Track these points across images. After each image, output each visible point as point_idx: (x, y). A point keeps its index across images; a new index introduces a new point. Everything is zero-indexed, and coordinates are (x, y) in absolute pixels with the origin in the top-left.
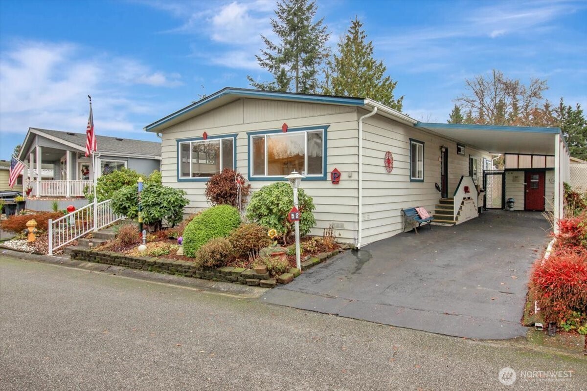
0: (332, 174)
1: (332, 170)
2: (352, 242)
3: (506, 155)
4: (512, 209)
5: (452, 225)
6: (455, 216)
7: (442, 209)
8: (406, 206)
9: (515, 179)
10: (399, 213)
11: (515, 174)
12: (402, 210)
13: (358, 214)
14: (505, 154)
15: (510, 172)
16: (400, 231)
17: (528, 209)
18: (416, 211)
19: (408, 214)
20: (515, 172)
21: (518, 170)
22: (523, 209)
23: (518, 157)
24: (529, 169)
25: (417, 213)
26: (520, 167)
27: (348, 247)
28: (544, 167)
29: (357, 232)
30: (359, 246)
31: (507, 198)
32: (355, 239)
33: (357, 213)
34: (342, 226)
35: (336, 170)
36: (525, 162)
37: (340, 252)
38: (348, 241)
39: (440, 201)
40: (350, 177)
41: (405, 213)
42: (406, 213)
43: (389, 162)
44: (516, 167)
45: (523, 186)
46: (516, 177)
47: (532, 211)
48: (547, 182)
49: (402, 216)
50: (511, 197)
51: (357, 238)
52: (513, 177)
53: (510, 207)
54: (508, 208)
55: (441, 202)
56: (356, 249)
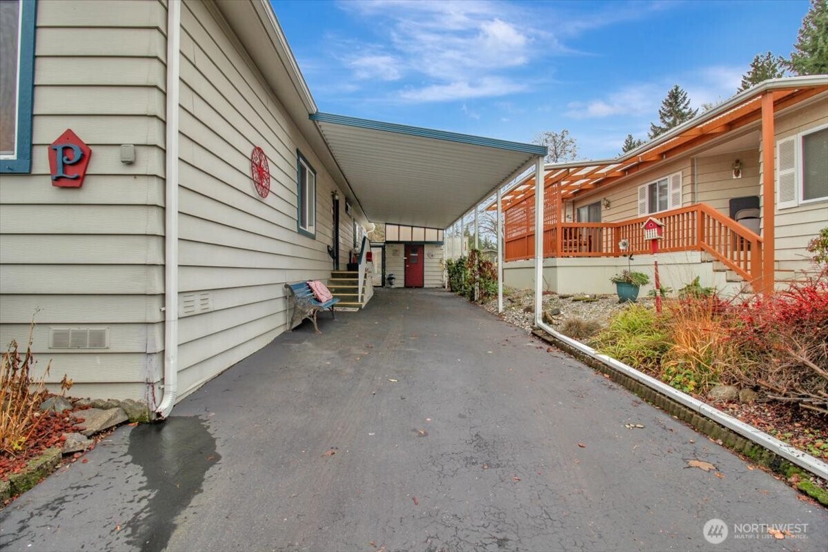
0: (53, 149)
1: (52, 139)
2: (137, 395)
3: (387, 226)
4: (393, 287)
5: (358, 309)
6: (360, 294)
7: (337, 285)
8: (294, 278)
9: (395, 253)
10: (279, 292)
11: (396, 247)
12: (287, 286)
13: (164, 295)
14: (386, 224)
15: (390, 245)
16: (281, 330)
17: (407, 286)
18: (310, 288)
19: (300, 293)
20: (395, 245)
21: (398, 242)
22: (403, 286)
23: (399, 228)
24: (410, 242)
25: (312, 292)
26: (401, 240)
27: (121, 418)
28: (423, 240)
29: (156, 359)
30: (165, 406)
31: (387, 274)
32: (150, 384)
33: (159, 290)
34: (99, 340)
35: (69, 135)
36: (406, 234)
37: (67, 456)
38: (120, 395)
39: (332, 274)
40: (130, 164)
41: (292, 291)
42: (295, 291)
43: (260, 175)
44: (397, 240)
45: (403, 261)
46: (396, 251)
47: (411, 287)
48: (426, 256)
49: (286, 297)
50: (392, 273)
51: (157, 378)
52: (393, 251)
53: (391, 284)
54: (389, 286)
55: (334, 275)
56: (154, 417)
